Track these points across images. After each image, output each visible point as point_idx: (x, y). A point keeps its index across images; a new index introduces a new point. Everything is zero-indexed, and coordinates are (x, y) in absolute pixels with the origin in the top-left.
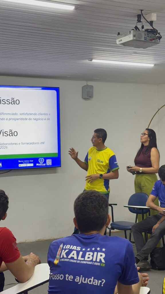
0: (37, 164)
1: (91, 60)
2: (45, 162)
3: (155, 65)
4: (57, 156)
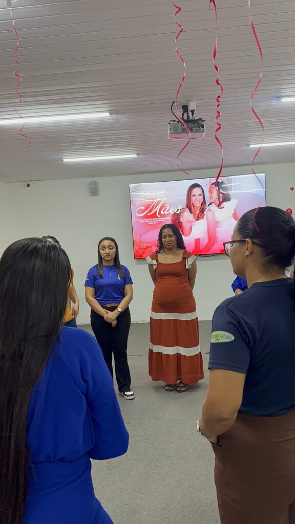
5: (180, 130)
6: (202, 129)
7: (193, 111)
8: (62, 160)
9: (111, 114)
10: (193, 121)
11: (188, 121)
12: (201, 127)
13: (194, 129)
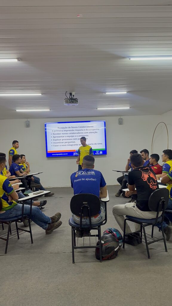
0: (96, 153)
1: (97, 109)
2: (99, 152)
3: (130, 108)
4: (105, 150)
5: (69, 102)
6: (77, 102)
7: (74, 95)
8: (16, 111)
9: (42, 94)
10: (74, 99)
11: (72, 99)
13: (74, 102)
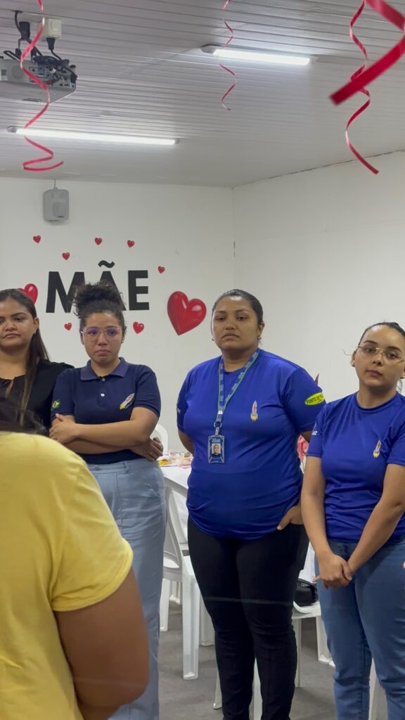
1: (14, 131)
3: (178, 141)
6: (71, 84)
7: (51, 42)
12: (69, 80)
13: (57, 82)
